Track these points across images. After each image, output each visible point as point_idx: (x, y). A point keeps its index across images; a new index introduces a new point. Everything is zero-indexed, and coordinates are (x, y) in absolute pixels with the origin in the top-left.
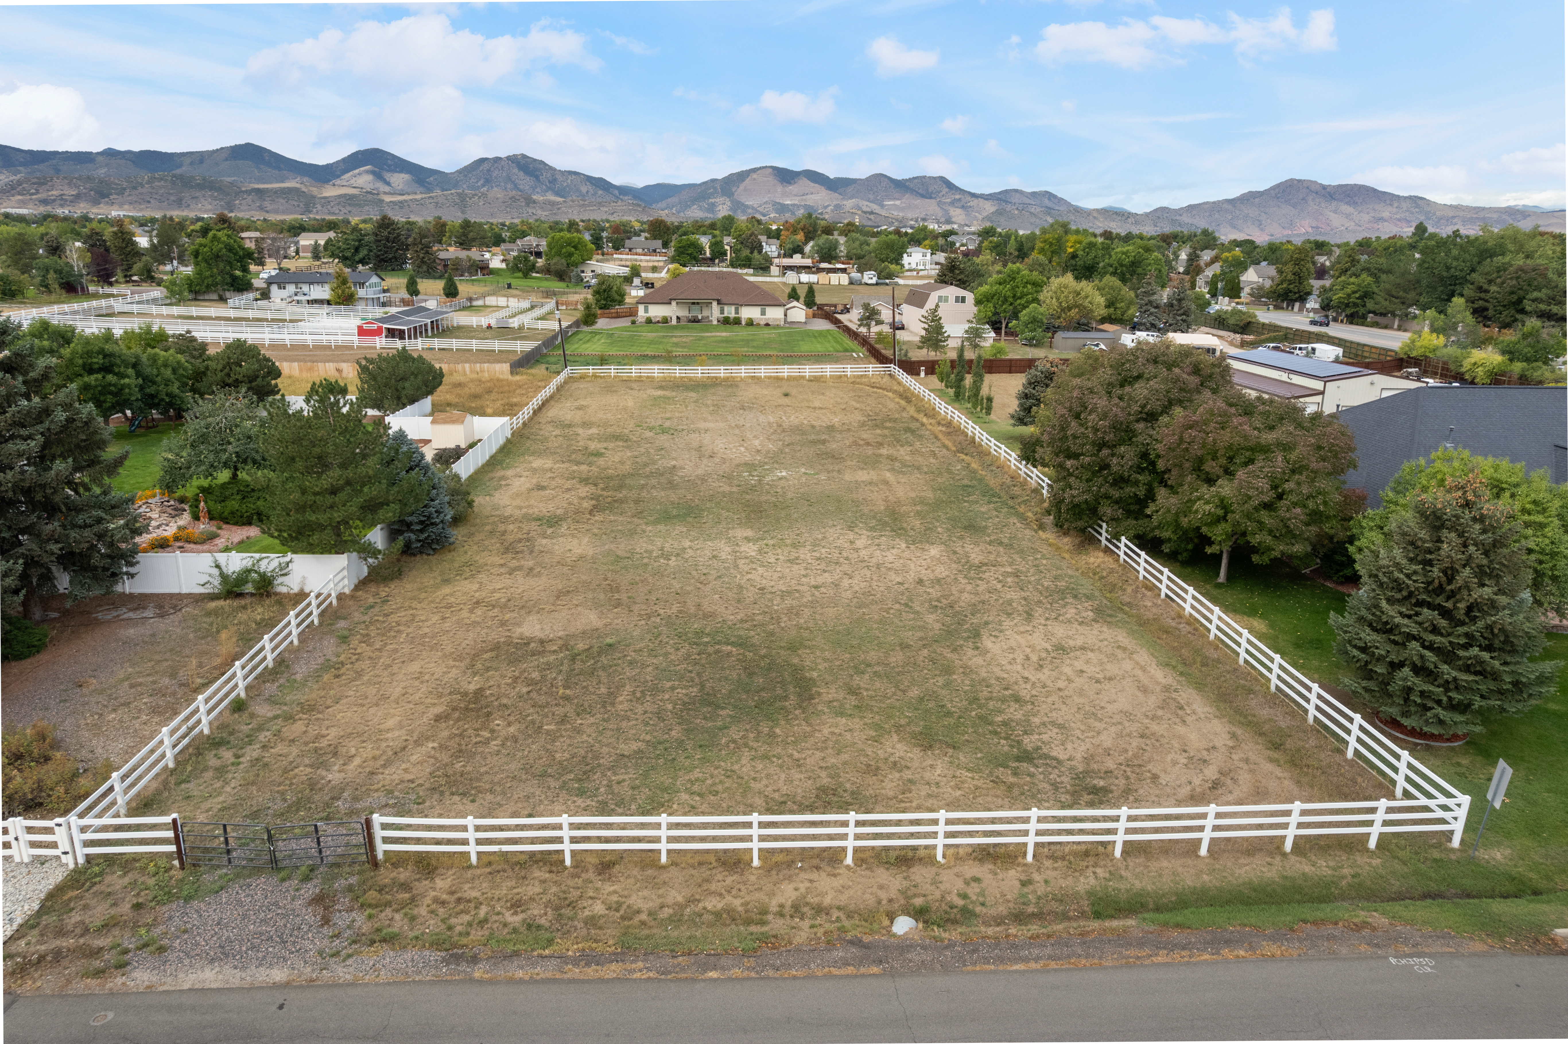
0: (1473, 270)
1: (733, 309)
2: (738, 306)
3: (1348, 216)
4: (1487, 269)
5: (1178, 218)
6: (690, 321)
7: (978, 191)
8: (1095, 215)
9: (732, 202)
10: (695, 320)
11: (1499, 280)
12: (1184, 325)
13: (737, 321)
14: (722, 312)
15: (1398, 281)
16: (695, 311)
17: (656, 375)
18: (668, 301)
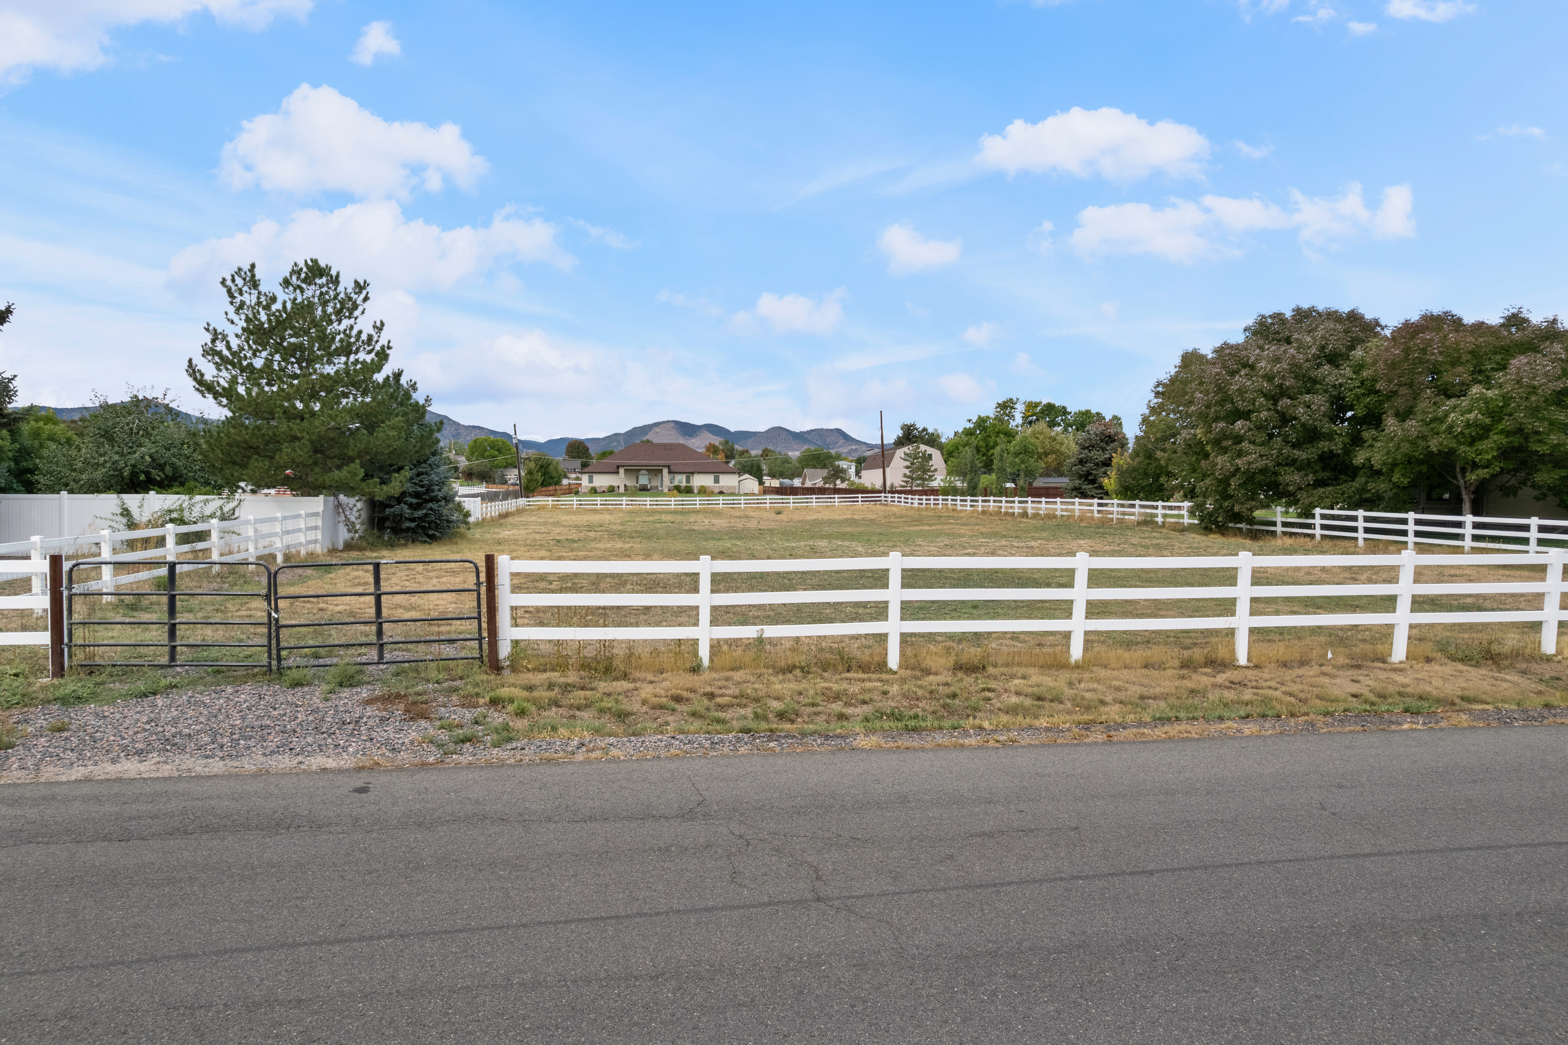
1: (684, 477)
2: (690, 474)
6: (638, 490)
10: (644, 489)
13: (689, 490)
14: (672, 481)
16: (644, 480)
17: (624, 506)
18: (615, 470)
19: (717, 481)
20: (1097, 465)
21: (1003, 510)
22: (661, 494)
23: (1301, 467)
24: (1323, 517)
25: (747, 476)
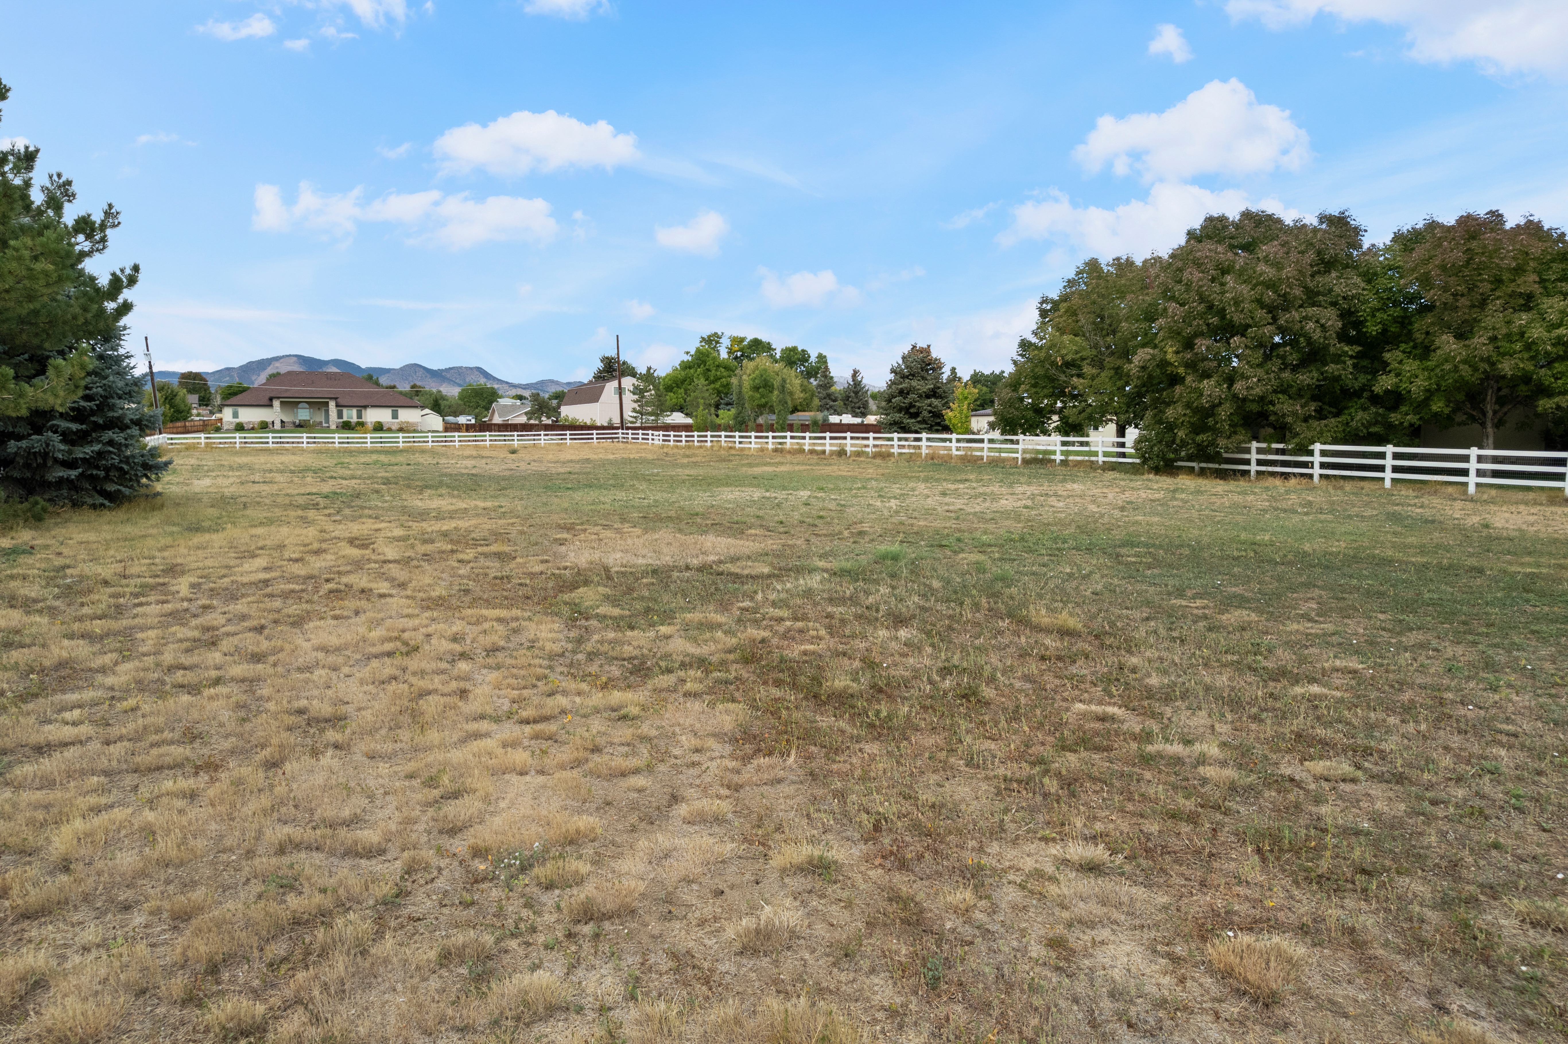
1: (354, 411)
2: (363, 409)
6: (298, 426)
10: (305, 426)
13: (362, 426)
14: (340, 415)
16: (304, 414)
17: (305, 445)
18: (267, 402)
19: (395, 416)
20: (920, 396)
21: (807, 448)
22: (328, 430)
23: (1300, 394)
24: (1324, 453)
25: (427, 411)
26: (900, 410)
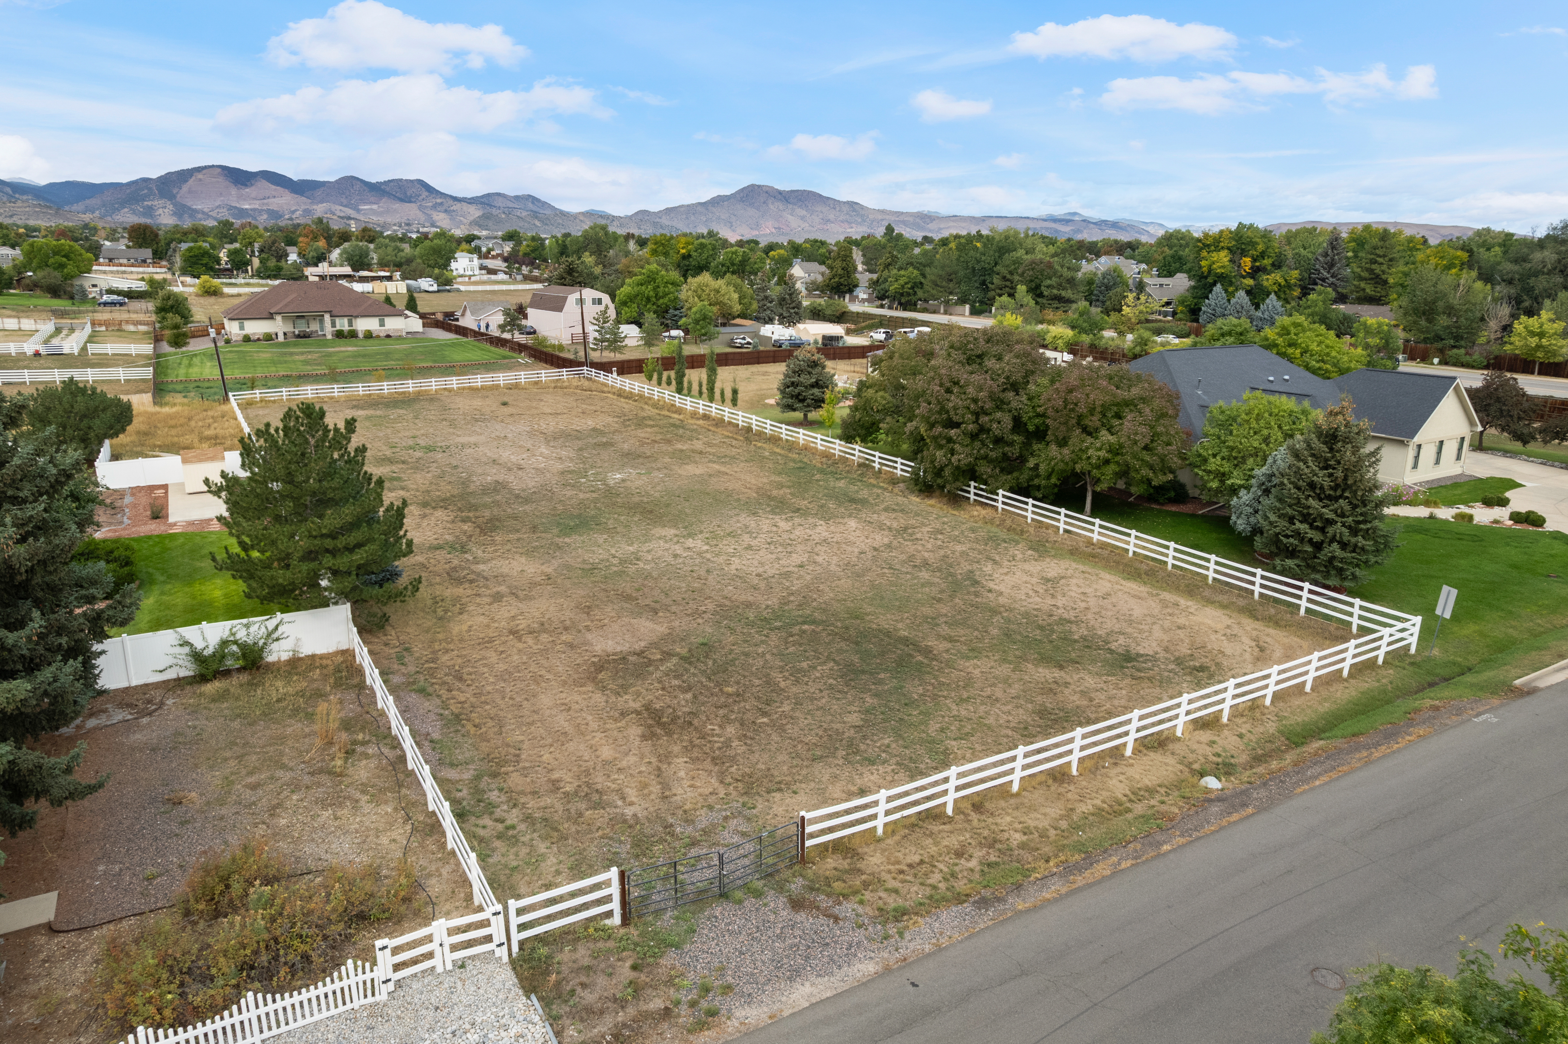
0: (996, 264)
1: (345, 321)
2: (351, 317)
3: (803, 218)
4: (1008, 262)
5: (658, 220)
6: (299, 336)
7: (460, 195)
8: (582, 218)
9: (175, 205)
10: (304, 336)
11: (1020, 271)
12: (797, 317)
13: (353, 334)
14: (333, 325)
15: (940, 272)
16: (301, 325)
18: (268, 316)
19: (382, 324)
23: (992, 462)
24: (1004, 496)
26: (792, 397)
